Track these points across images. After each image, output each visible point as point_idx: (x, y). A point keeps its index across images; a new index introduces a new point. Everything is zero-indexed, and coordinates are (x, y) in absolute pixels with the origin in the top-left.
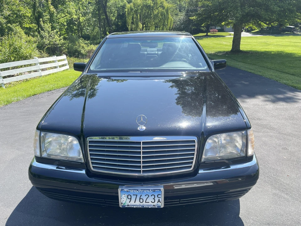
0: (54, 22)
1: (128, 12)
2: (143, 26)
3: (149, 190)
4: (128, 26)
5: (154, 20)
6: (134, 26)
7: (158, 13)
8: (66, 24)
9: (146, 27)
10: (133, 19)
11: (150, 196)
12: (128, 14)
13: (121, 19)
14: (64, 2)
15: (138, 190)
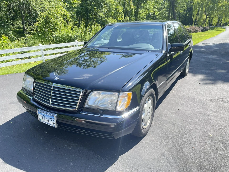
0: (132, 16)
1: (194, 6)
2: (207, 17)
3: (49, 114)
4: (193, 17)
5: (217, 12)
6: (198, 17)
7: (222, 6)
8: (145, 17)
9: (209, 18)
10: (198, 12)
11: (50, 118)
12: (194, 7)
13: (189, 12)
14: (145, 1)
15: (44, 113)
